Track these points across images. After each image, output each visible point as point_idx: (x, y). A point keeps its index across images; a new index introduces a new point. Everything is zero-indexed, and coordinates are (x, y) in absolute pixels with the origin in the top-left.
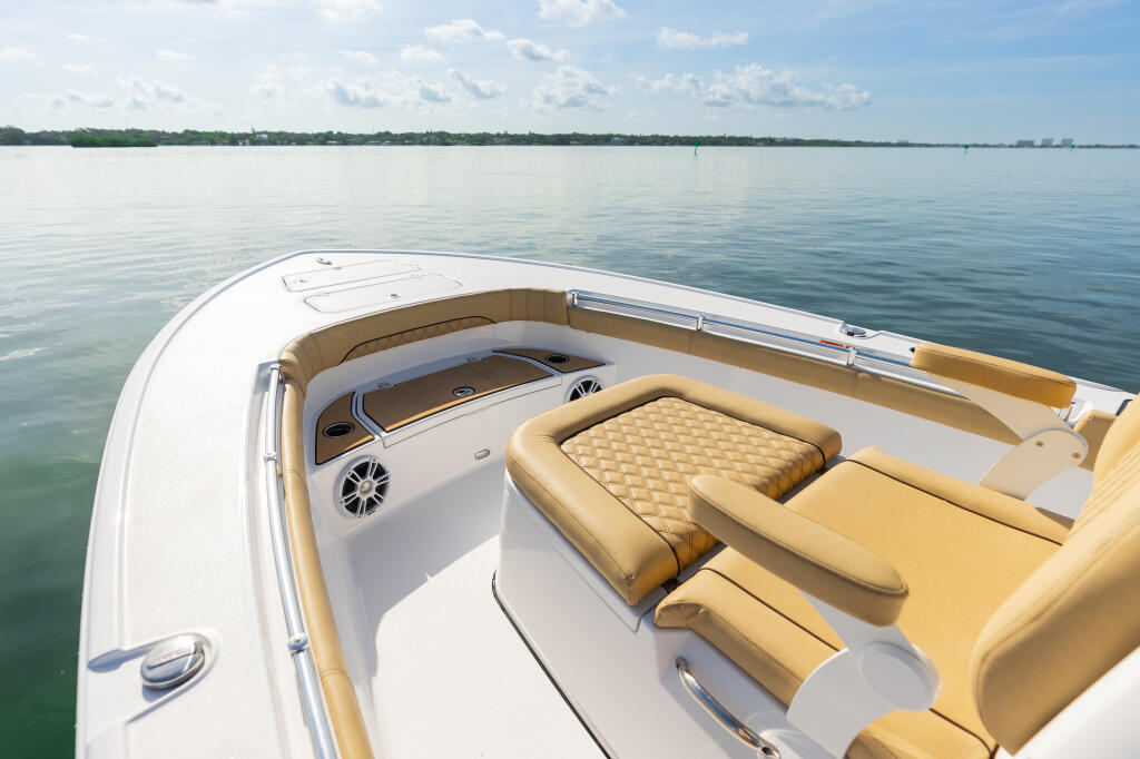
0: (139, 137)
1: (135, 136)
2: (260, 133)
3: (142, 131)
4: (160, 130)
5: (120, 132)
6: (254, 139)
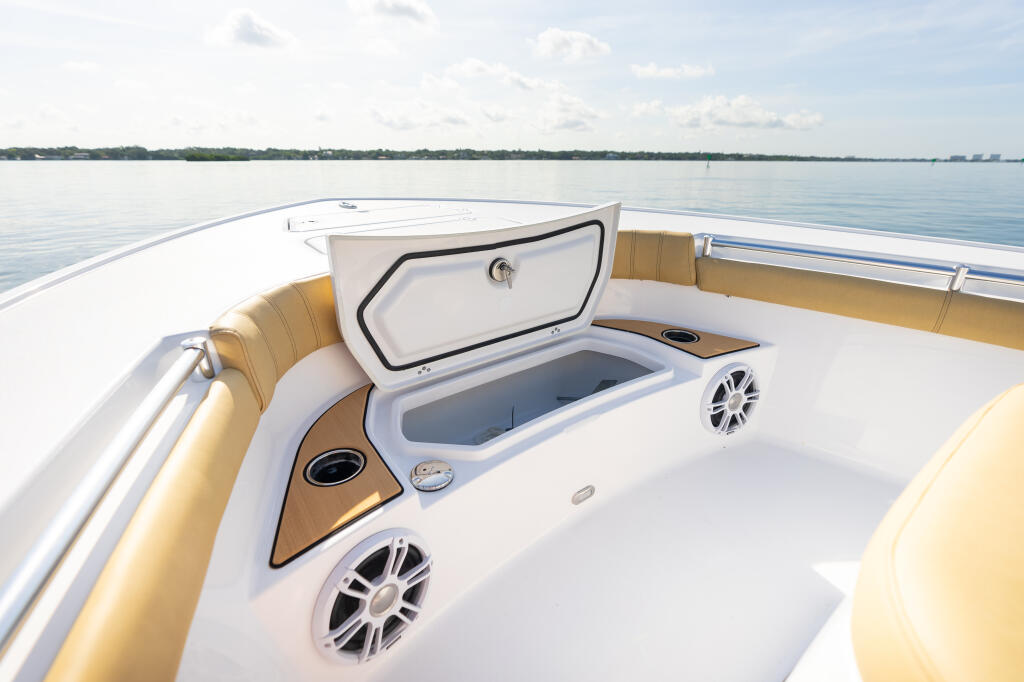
0: (233, 154)
1: (230, 154)
2: (326, 151)
6: (321, 155)
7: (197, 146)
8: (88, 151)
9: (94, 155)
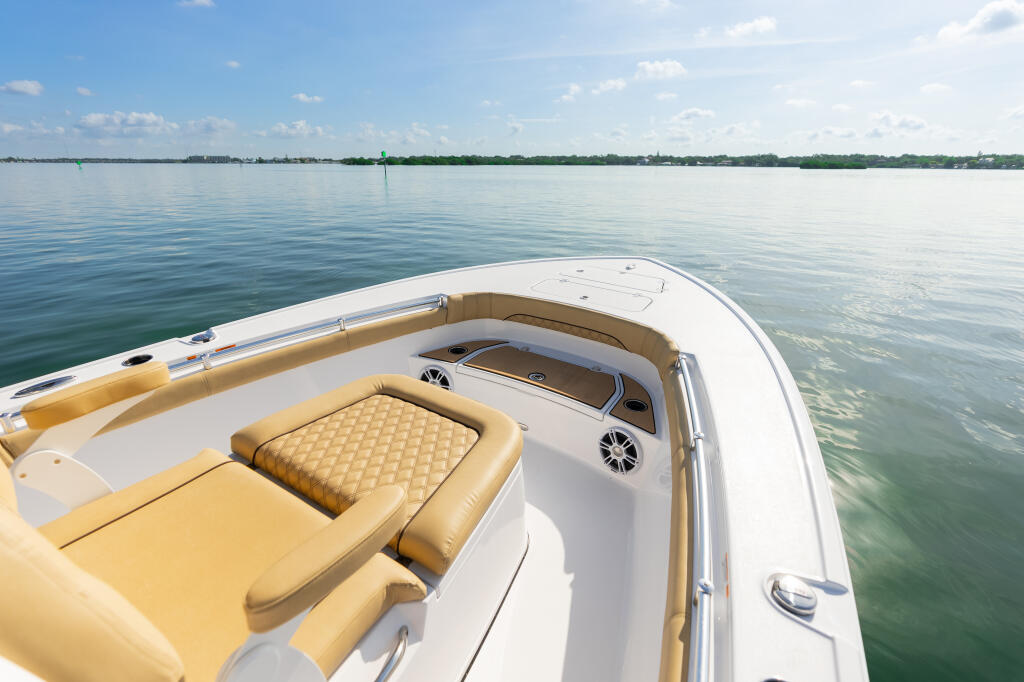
0: (860, 161)
1: (856, 160)
2: (985, 157)
3: (863, 156)
4: (880, 155)
5: (845, 157)
6: (973, 163)
7: (824, 153)
8: (732, 159)
9: (735, 162)
